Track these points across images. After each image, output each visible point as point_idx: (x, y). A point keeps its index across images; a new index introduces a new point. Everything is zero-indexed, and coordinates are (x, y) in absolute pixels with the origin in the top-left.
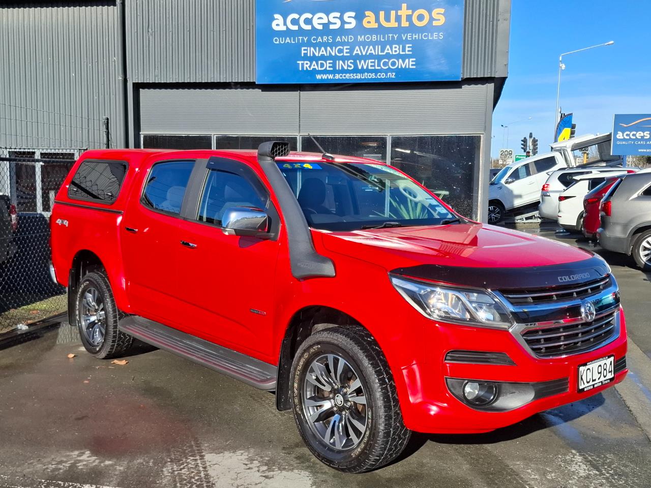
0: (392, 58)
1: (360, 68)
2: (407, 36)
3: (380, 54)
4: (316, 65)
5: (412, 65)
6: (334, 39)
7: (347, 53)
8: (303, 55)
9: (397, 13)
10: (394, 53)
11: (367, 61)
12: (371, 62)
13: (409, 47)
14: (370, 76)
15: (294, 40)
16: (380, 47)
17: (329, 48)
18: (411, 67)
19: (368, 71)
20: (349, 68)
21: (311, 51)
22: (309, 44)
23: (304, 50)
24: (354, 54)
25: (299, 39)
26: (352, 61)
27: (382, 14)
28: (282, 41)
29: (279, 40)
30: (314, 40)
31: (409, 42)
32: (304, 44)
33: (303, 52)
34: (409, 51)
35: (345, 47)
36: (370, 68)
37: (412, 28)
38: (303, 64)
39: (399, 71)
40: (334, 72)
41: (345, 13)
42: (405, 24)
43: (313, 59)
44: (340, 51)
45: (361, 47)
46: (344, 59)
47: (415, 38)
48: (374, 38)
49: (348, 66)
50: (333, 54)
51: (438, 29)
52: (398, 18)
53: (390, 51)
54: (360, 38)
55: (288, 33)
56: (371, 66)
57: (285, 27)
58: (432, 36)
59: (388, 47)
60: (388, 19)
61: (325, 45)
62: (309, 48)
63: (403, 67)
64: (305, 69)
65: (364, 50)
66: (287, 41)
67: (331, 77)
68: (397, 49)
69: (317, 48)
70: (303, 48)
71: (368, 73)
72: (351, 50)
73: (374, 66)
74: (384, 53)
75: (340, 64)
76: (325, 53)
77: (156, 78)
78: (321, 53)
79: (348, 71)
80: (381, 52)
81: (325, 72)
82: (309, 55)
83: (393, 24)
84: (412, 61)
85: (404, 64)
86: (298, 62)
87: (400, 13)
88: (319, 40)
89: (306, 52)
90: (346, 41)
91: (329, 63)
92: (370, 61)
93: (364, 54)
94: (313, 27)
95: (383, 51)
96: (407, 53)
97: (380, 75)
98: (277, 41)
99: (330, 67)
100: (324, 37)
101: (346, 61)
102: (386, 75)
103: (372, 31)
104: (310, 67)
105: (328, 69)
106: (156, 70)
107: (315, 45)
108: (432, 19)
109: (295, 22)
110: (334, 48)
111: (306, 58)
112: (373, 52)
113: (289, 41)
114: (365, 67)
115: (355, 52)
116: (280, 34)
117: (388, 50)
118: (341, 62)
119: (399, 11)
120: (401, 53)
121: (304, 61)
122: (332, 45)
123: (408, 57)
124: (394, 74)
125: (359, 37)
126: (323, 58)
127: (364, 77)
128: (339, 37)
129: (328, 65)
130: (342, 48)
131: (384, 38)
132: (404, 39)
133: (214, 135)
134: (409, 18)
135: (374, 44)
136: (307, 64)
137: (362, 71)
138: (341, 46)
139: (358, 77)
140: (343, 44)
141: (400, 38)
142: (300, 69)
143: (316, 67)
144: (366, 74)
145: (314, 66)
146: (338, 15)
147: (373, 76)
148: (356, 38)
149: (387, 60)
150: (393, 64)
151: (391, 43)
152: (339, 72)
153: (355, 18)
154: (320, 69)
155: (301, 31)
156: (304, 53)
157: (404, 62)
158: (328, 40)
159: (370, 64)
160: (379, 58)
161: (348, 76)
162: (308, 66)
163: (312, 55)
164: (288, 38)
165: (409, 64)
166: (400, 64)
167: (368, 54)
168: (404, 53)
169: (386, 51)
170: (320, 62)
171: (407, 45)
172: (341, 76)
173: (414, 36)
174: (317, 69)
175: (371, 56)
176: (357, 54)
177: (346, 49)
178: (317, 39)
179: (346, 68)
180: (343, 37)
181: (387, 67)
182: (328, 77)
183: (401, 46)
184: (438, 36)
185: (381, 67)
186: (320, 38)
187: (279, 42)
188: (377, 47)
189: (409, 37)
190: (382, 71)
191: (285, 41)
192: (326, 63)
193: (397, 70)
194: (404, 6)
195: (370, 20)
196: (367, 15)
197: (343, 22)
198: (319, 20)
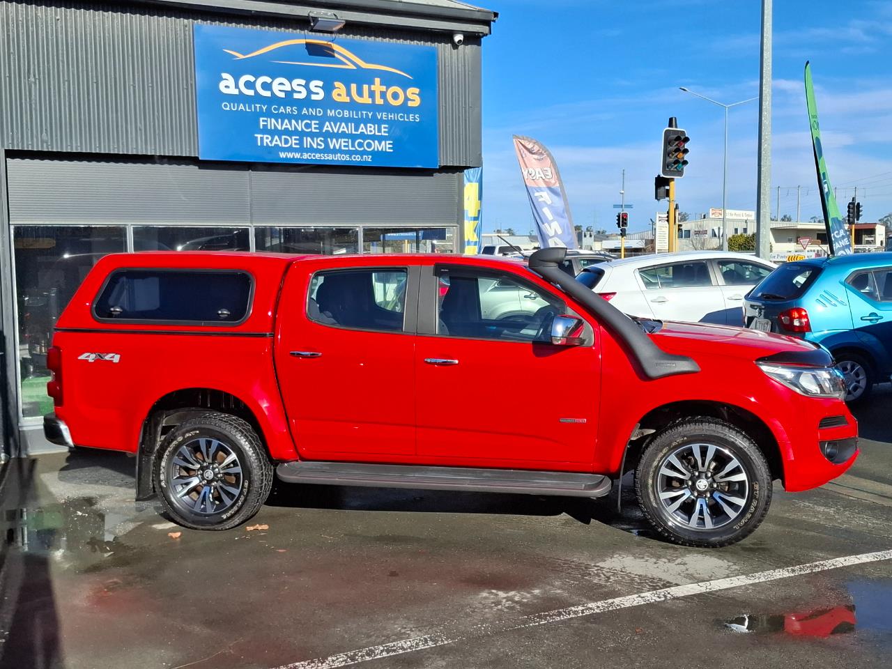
0: (368, 139)
1: (332, 147)
2: (382, 116)
3: (354, 132)
4: (278, 140)
5: (389, 148)
6: (300, 110)
7: (315, 128)
8: (261, 127)
9: (370, 88)
10: (369, 133)
11: (340, 140)
12: (345, 142)
13: (385, 128)
14: (343, 157)
15: (250, 108)
16: (353, 124)
17: (293, 122)
18: (388, 150)
19: (341, 151)
20: (319, 147)
21: (272, 123)
22: (269, 114)
23: (263, 121)
24: (324, 131)
25: (255, 107)
26: (323, 139)
27: (354, 87)
28: (234, 107)
29: (230, 105)
30: (275, 109)
31: (385, 122)
32: (262, 114)
33: (262, 123)
34: (385, 132)
35: (313, 122)
36: (343, 148)
37: (387, 107)
38: (262, 138)
39: (375, 154)
40: (302, 150)
41: (311, 81)
42: (379, 101)
43: (274, 132)
44: (308, 126)
45: (332, 123)
46: (312, 135)
47: (391, 118)
48: (346, 113)
49: (318, 144)
50: (300, 129)
51: (413, 110)
52: (372, 94)
53: (364, 131)
54: (331, 113)
55: (241, 98)
56: (345, 146)
57: (238, 90)
58: (408, 118)
59: (362, 125)
60: (360, 93)
61: (290, 117)
62: (269, 119)
63: (380, 150)
64: (265, 145)
65: (335, 127)
66: (240, 108)
67: (297, 156)
68: (372, 129)
69: (280, 120)
70: (261, 119)
71: (341, 154)
72: (321, 126)
73: (348, 146)
74: (359, 133)
75: (308, 141)
76: (289, 126)
78: (284, 126)
79: (318, 151)
80: (355, 131)
81: (290, 149)
82: (269, 128)
83: (366, 100)
84: (389, 144)
85: (380, 146)
86: (256, 135)
87: (373, 88)
88: (281, 111)
89: (265, 123)
90: (314, 114)
91: (295, 139)
92: (343, 140)
93: (336, 131)
94: (273, 93)
95: (356, 129)
96: (383, 134)
97: (355, 158)
98: (227, 107)
99: (296, 144)
100: (287, 107)
101: (315, 139)
102: (362, 158)
103: (343, 106)
104: (271, 142)
105: (294, 146)
107: (277, 117)
108: (407, 99)
110: (300, 121)
111: (265, 131)
112: (346, 130)
113: (243, 108)
114: (337, 147)
115: (325, 129)
116: (231, 98)
117: (362, 129)
118: (309, 139)
119: (372, 86)
120: (377, 134)
121: (263, 134)
122: (300, 117)
123: (385, 138)
124: (370, 157)
125: (329, 111)
126: (287, 132)
127: (337, 159)
128: (305, 109)
129: (294, 142)
130: (309, 122)
131: (357, 115)
132: (379, 118)
133: (131, 225)
134: (383, 95)
135: (347, 121)
136: (267, 138)
137: (335, 151)
138: (308, 120)
139: (329, 158)
140: (311, 117)
141: (374, 115)
142: (259, 144)
143: (279, 143)
144: (339, 155)
146: (303, 82)
147: (346, 158)
148: (325, 112)
149: (362, 141)
150: (369, 145)
151: (366, 121)
152: (307, 150)
153: (323, 88)
154: (284, 146)
155: (258, 98)
156: (263, 125)
157: (380, 144)
158: (292, 111)
159: (343, 144)
160: (353, 137)
161: (318, 156)
162: (268, 141)
163: (273, 128)
164: (241, 105)
165: (386, 146)
166: (376, 146)
167: (340, 132)
168: (380, 134)
169: (360, 130)
170: (283, 137)
171: (383, 126)
172: (310, 156)
173: (390, 116)
174: (280, 145)
175: (344, 135)
176: (327, 131)
177: (314, 124)
178: (278, 109)
179: (315, 146)
180: (310, 110)
181: (362, 149)
182: (294, 156)
183: (376, 126)
184: (415, 119)
185: (355, 147)
186: (282, 107)
187: (230, 108)
188: (350, 124)
189: (384, 116)
190: (356, 152)
191: (238, 108)
192: (291, 138)
193: (373, 153)
194: (377, 80)
195: (340, 93)
196: (336, 86)
197: (310, 92)
198: (280, 86)
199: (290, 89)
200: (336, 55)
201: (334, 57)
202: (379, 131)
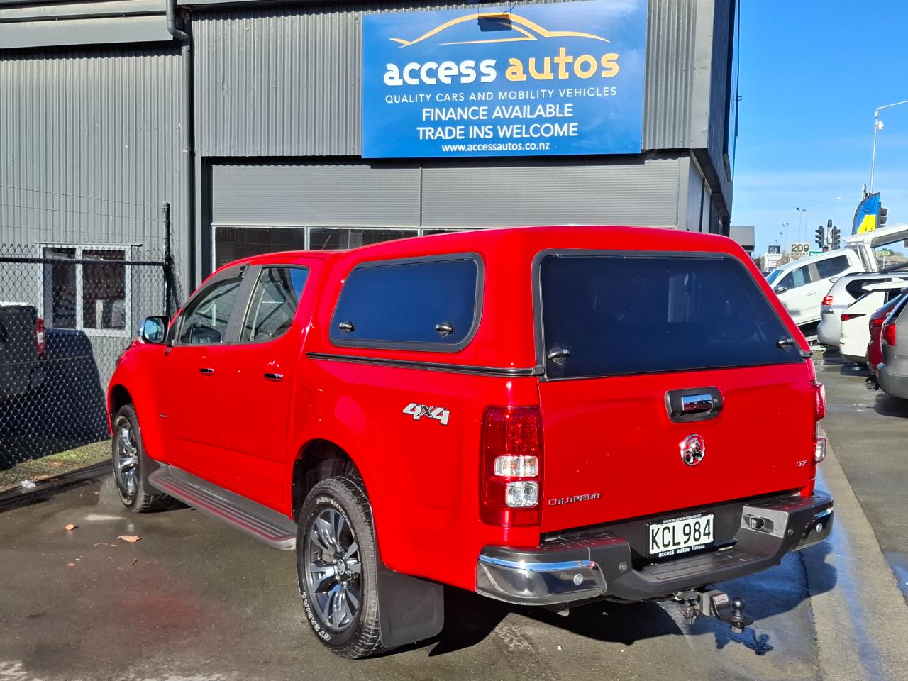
0: (546, 123)
1: (501, 136)
2: (566, 92)
3: (529, 116)
4: (441, 132)
5: (573, 132)
6: (467, 96)
7: (484, 115)
8: (424, 120)
9: (552, 60)
10: (548, 116)
11: (511, 126)
12: (517, 128)
13: (568, 107)
14: (515, 147)
15: (413, 99)
16: (529, 107)
17: (459, 110)
18: (571, 134)
19: (512, 140)
20: (487, 137)
21: (436, 113)
22: (433, 104)
23: (427, 112)
24: (493, 117)
25: (419, 98)
26: (491, 127)
27: (532, 61)
28: (397, 100)
29: (394, 98)
30: (440, 98)
31: (568, 100)
32: (426, 104)
33: (425, 114)
34: (568, 112)
35: (482, 108)
36: (515, 136)
37: (574, 81)
38: (424, 132)
39: (554, 140)
40: (467, 141)
41: (481, 62)
42: (563, 75)
43: (438, 124)
44: (475, 113)
45: (504, 108)
46: (479, 124)
47: (578, 94)
48: (521, 94)
49: (486, 133)
50: (466, 118)
51: (609, 82)
52: (554, 68)
53: (542, 113)
54: (502, 96)
55: (405, 89)
56: (517, 133)
57: (402, 81)
58: (601, 92)
59: (540, 107)
60: (540, 69)
61: (455, 105)
62: (433, 109)
63: (561, 134)
64: (427, 138)
65: (507, 112)
66: (403, 100)
67: (462, 148)
68: (552, 110)
69: (444, 109)
70: (425, 110)
71: (512, 143)
72: (490, 112)
73: (521, 133)
74: (535, 116)
75: (474, 131)
76: (454, 116)
77: (232, 150)
78: (449, 116)
79: (485, 141)
80: (530, 114)
81: (455, 142)
82: (432, 119)
83: (547, 75)
84: (573, 127)
85: (561, 130)
86: (418, 128)
87: (556, 60)
88: (446, 99)
89: (429, 114)
90: (483, 99)
91: (460, 130)
92: (515, 126)
93: (507, 116)
94: (438, 80)
95: (532, 112)
96: (566, 115)
97: (528, 146)
98: (390, 100)
99: (460, 135)
100: (453, 94)
101: (483, 127)
102: (538, 146)
103: (518, 86)
104: (434, 135)
105: (458, 137)
106: (233, 141)
107: (440, 106)
108: (600, 68)
109: (414, 74)
110: (466, 109)
111: (429, 123)
112: (519, 114)
113: (406, 100)
114: (508, 136)
115: (495, 115)
116: (395, 90)
117: (540, 111)
118: (476, 128)
119: (555, 58)
120: (558, 115)
121: (426, 127)
122: (466, 104)
123: (568, 120)
124: (548, 144)
125: (500, 93)
126: (452, 122)
127: (506, 149)
128: (473, 94)
129: (459, 132)
130: (477, 108)
131: (534, 94)
132: (562, 96)
133: (308, 227)
134: (569, 67)
135: (521, 103)
136: (430, 131)
137: (505, 140)
138: (476, 106)
139: (499, 148)
140: (479, 103)
141: (556, 94)
142: (421, 138)
143: (442, 135)
144: (510, 144)
145: (440, 133)
146: (472, 63)
147: (519, 147)
148: (496, 95)
149: (539, 126)
150: (547, 130)
151: (545, 101)
152: (473, 141)
153: (496, 67)
154: (447, 138)
155: (422, 87)
156: (426, 116)
157: (561, 127)
158: (458, 98)
159: (515, 131)
160: (528, 123)
161: (485, 147)
162: (431, 134)
163: (436, 119)
164: (405, 96)
165: (569, 130)
166: (556, 130)
167: (512, 117)
168: (562, 115)
169: (537, 113)
170: (447, 128)
172: (476, 148)
173: (576, 92)
174: (444, 138)
175: (517, 120)
176: (498, 117)
177: (482, 111)
178: (443, 97)
179: (482, 136)
180: (479, 94)
181: (538, 135)
182: (457, 149)
183: (558, 105)
184: (610, 92)
185: (530, 134)
186: (447, 95)
187: (393, 101)
188: (524, 107)
189: (568, 93)
190: (531, 140)
191: (401, 99)
192: (456, 130)
193: (552, 139)
194: (563, 50)
195: (515, 71)
196: (511, 63)
197: (479, 74)
198: (446, 71)
199: (457, 74)
200: (513, 27)
201: (510, 29)
202: (562, 111)
